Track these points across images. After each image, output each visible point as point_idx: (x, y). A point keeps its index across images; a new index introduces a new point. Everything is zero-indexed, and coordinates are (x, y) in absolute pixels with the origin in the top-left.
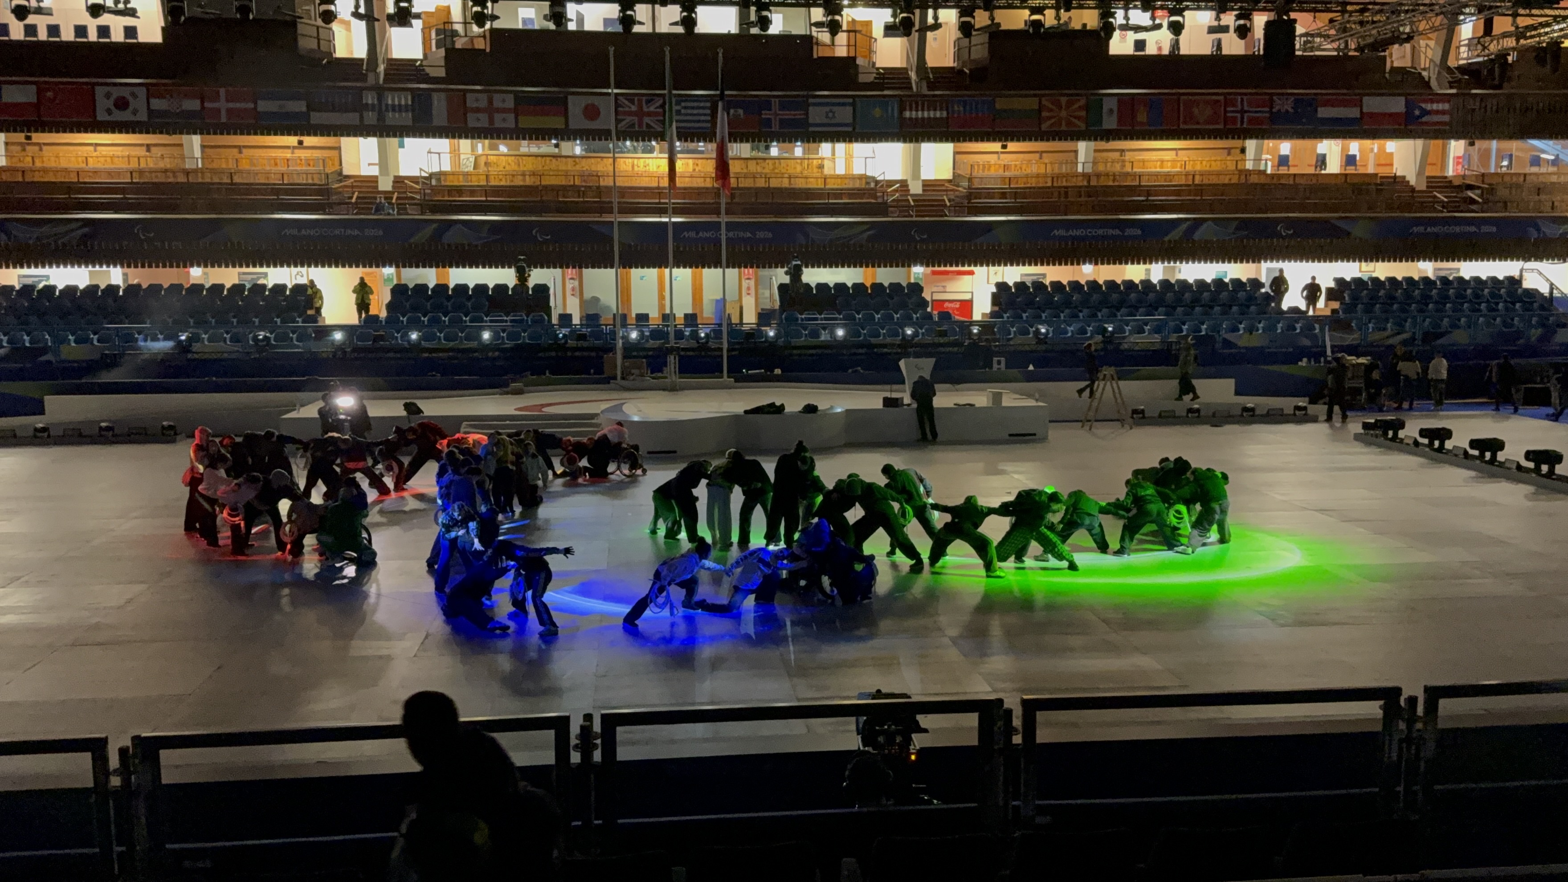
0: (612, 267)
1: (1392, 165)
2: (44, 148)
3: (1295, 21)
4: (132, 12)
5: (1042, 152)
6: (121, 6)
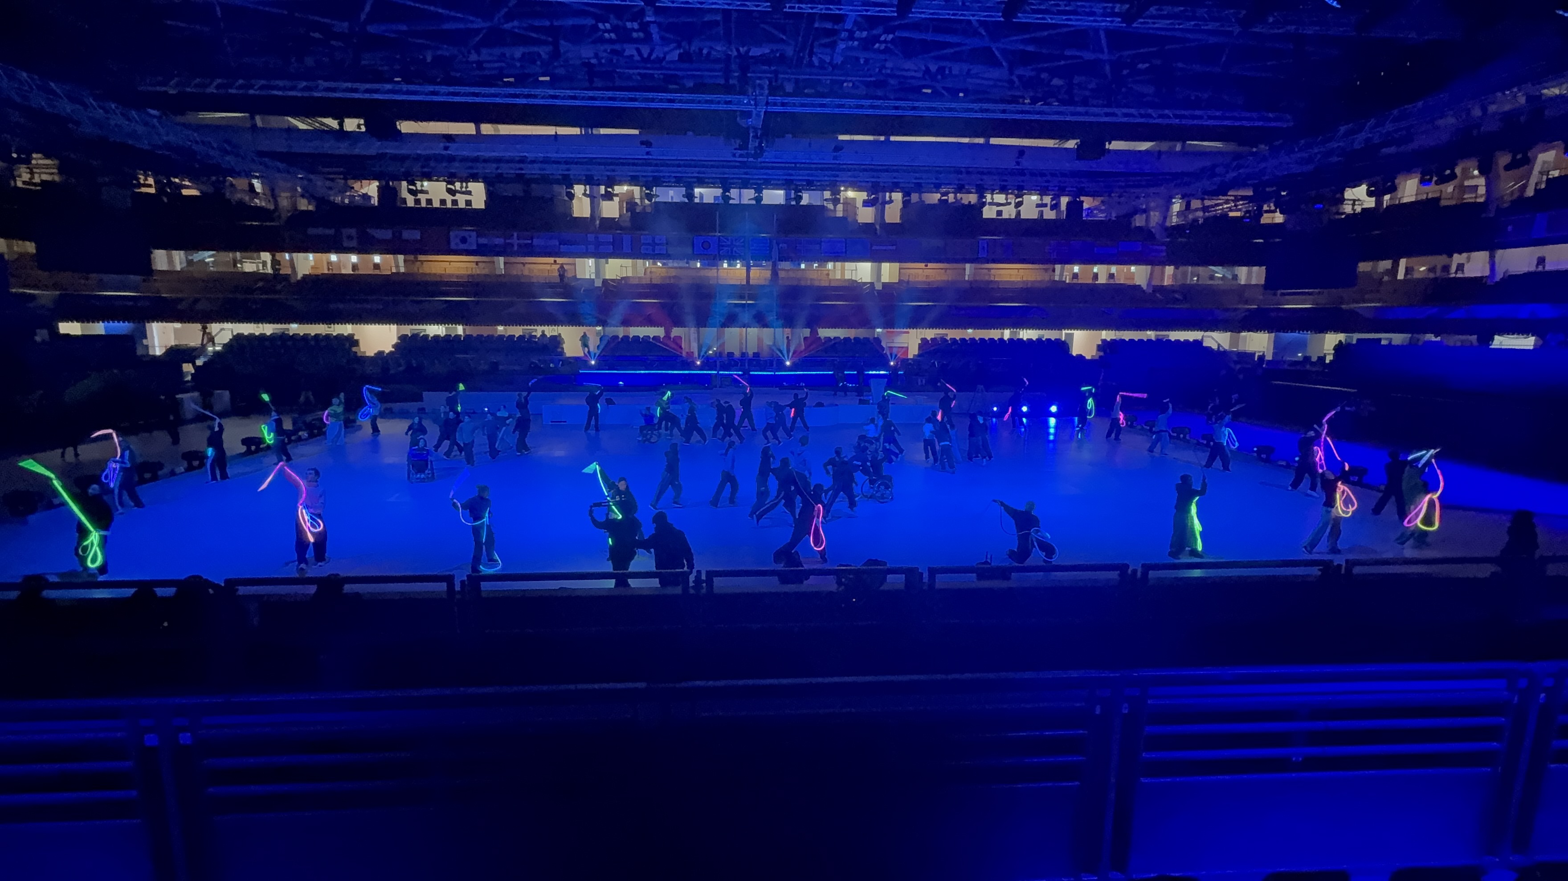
0: (715, 327)
1: (1134, 279)
2: (425, 263)
4: (469, 193)
5: (946, 269)
6: (464, 189)
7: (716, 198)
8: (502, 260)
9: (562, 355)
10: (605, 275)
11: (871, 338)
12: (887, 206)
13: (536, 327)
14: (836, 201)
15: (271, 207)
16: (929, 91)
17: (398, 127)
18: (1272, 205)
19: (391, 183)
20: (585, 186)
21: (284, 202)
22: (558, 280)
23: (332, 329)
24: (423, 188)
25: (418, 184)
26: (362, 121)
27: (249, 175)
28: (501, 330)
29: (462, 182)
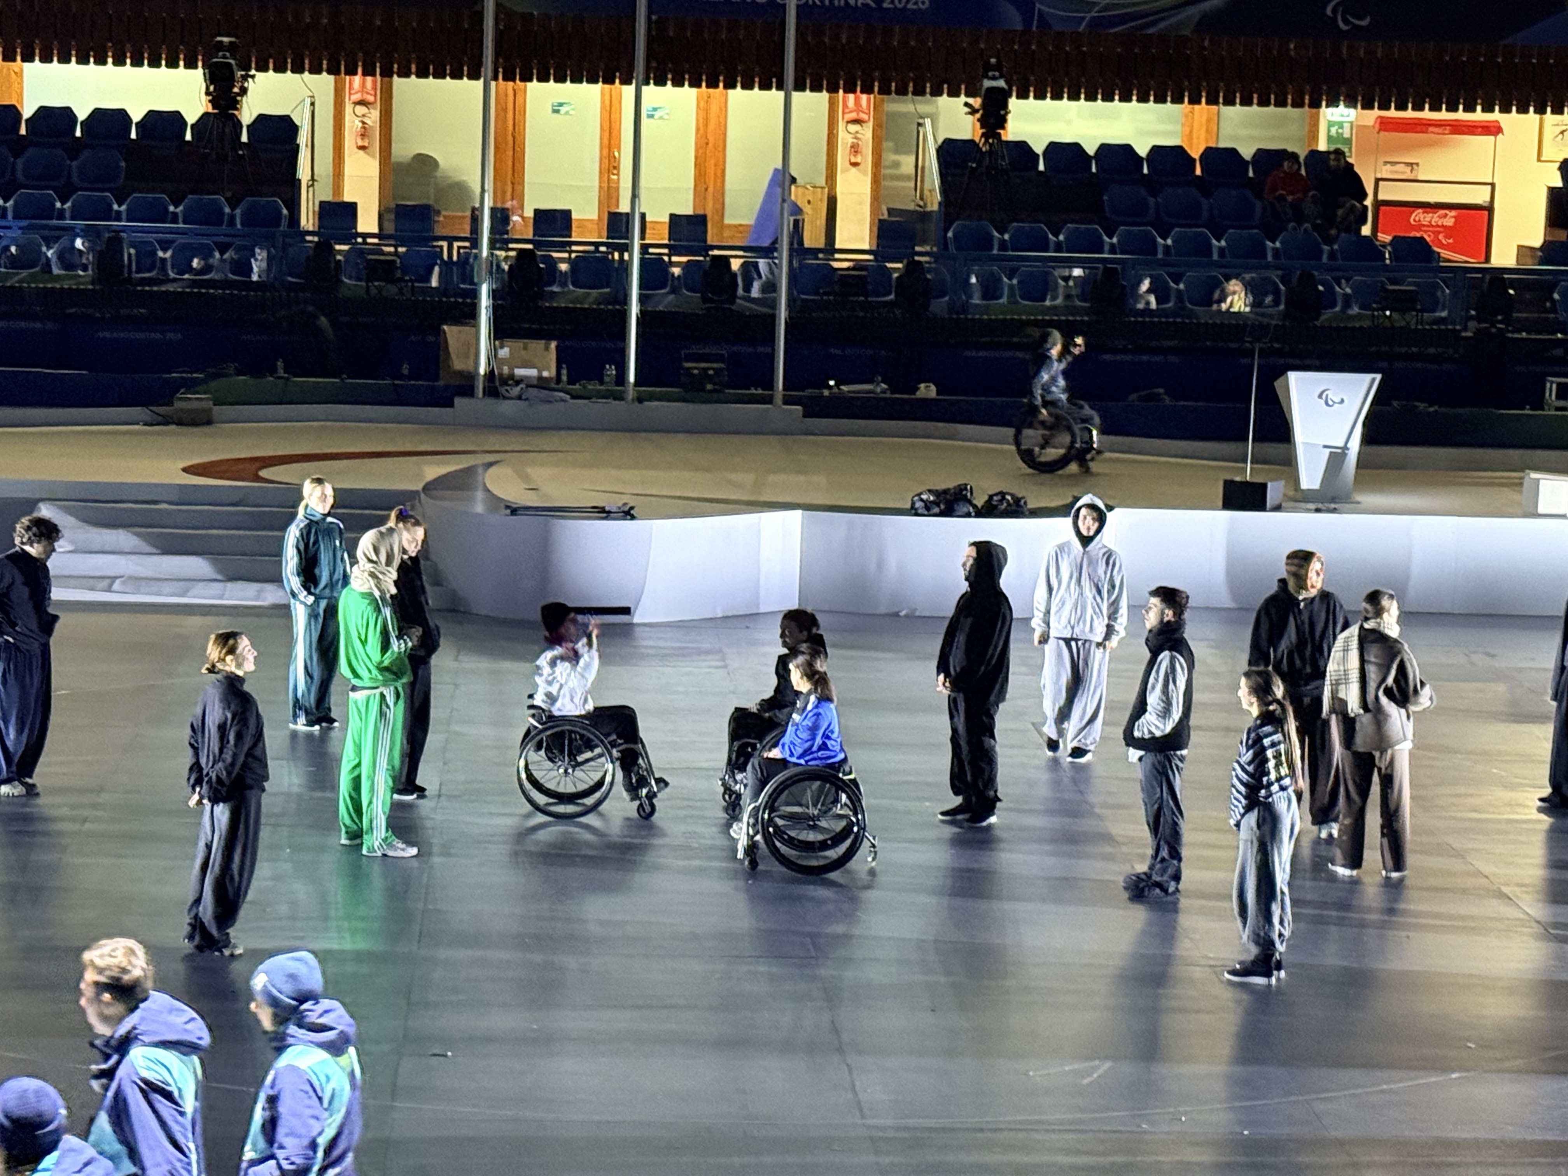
0: (474, 75)
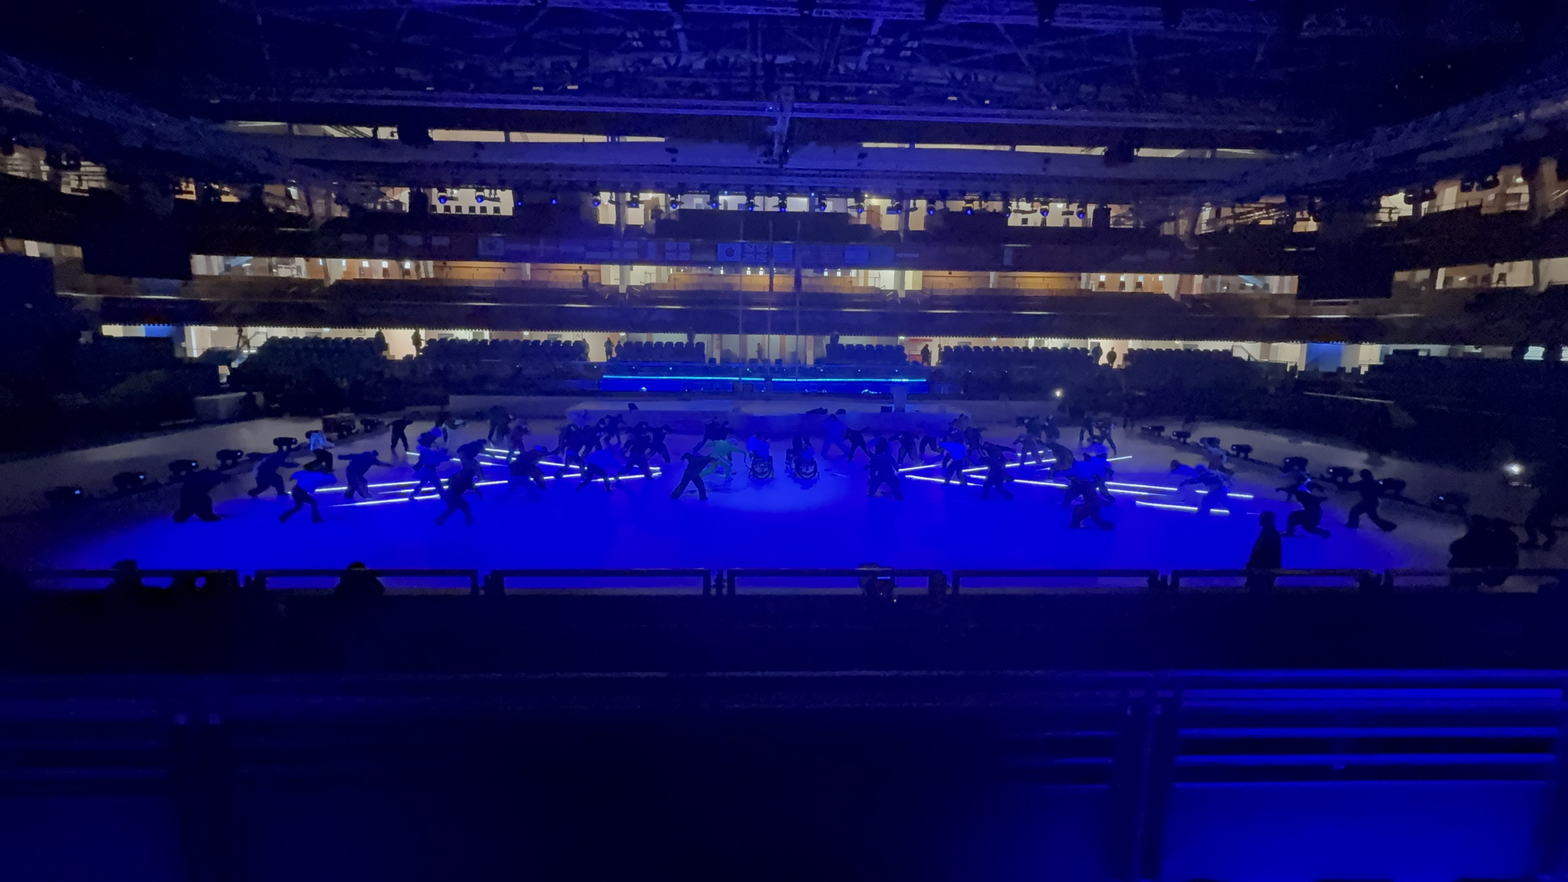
0: (738, 334)
1: (1161, 288)
2: (453, 269)
3: (1110, 209)
4: (498, 200)
5: (970, 277)
6: (492, 196)
7: (740, 205)
8: (528, 266)
9: (586, 360)
10: (629, 281)
11: (894, 345)
12: (911, 213)
13: (560, 333)
14: (860, 209)
15: (306, 214)
16: (955, 98)
17: (430, 135)
18: (1305, 212)
19: (422, 191)
20: (611, 193)
21: (319, 208)
22: (581, 287)
23: (363, 333)
24: (453, 196)
25: (449, 190)
26: (395, 129)
27: (285, 182)
28: (526, 336)
29: (490, 189)
